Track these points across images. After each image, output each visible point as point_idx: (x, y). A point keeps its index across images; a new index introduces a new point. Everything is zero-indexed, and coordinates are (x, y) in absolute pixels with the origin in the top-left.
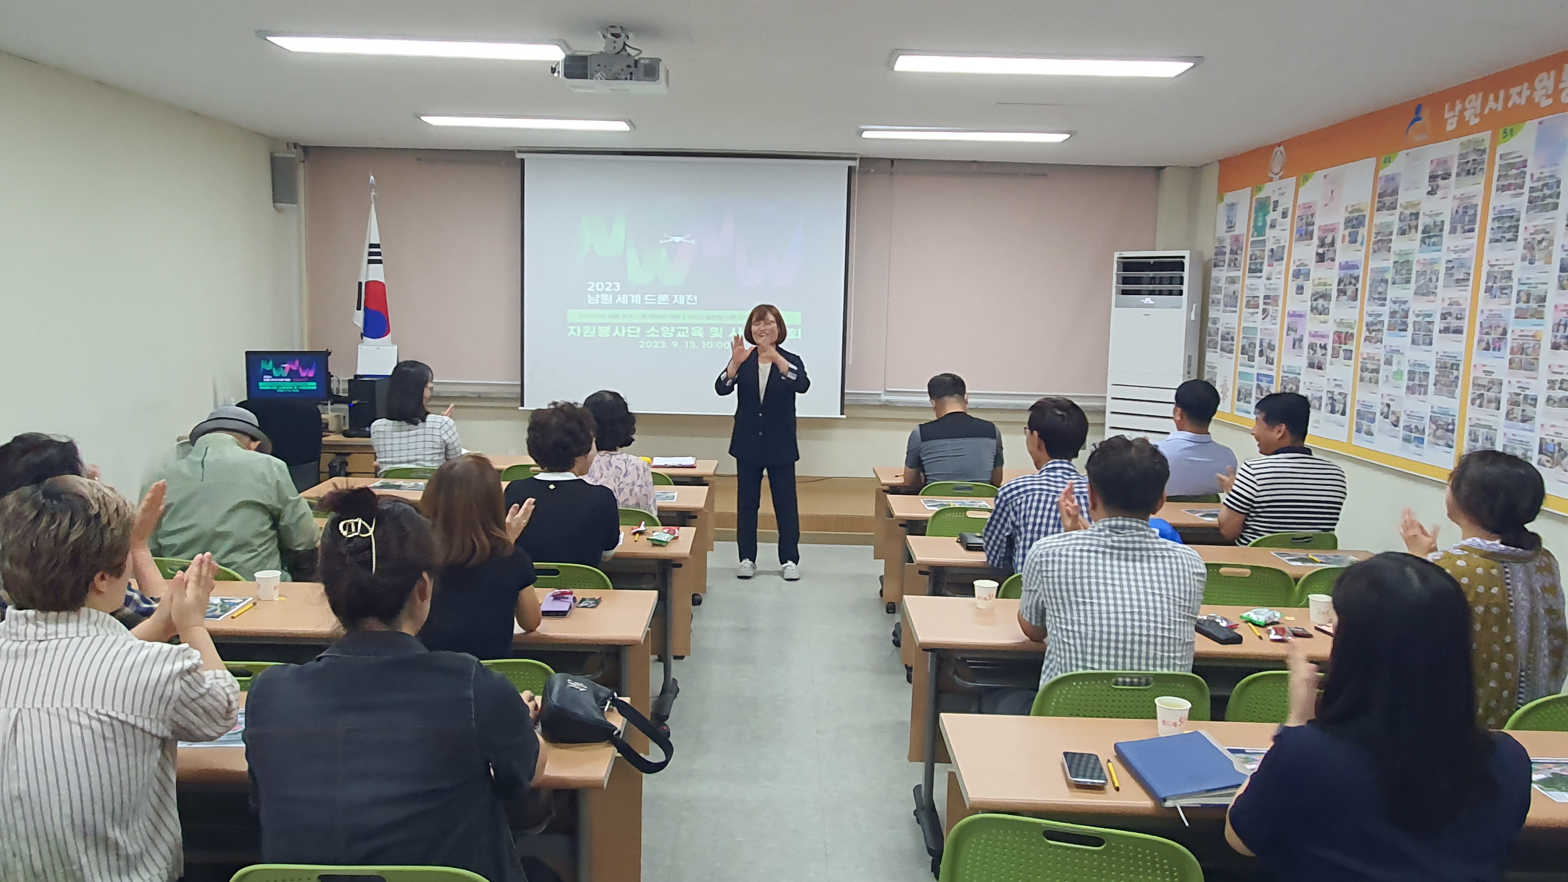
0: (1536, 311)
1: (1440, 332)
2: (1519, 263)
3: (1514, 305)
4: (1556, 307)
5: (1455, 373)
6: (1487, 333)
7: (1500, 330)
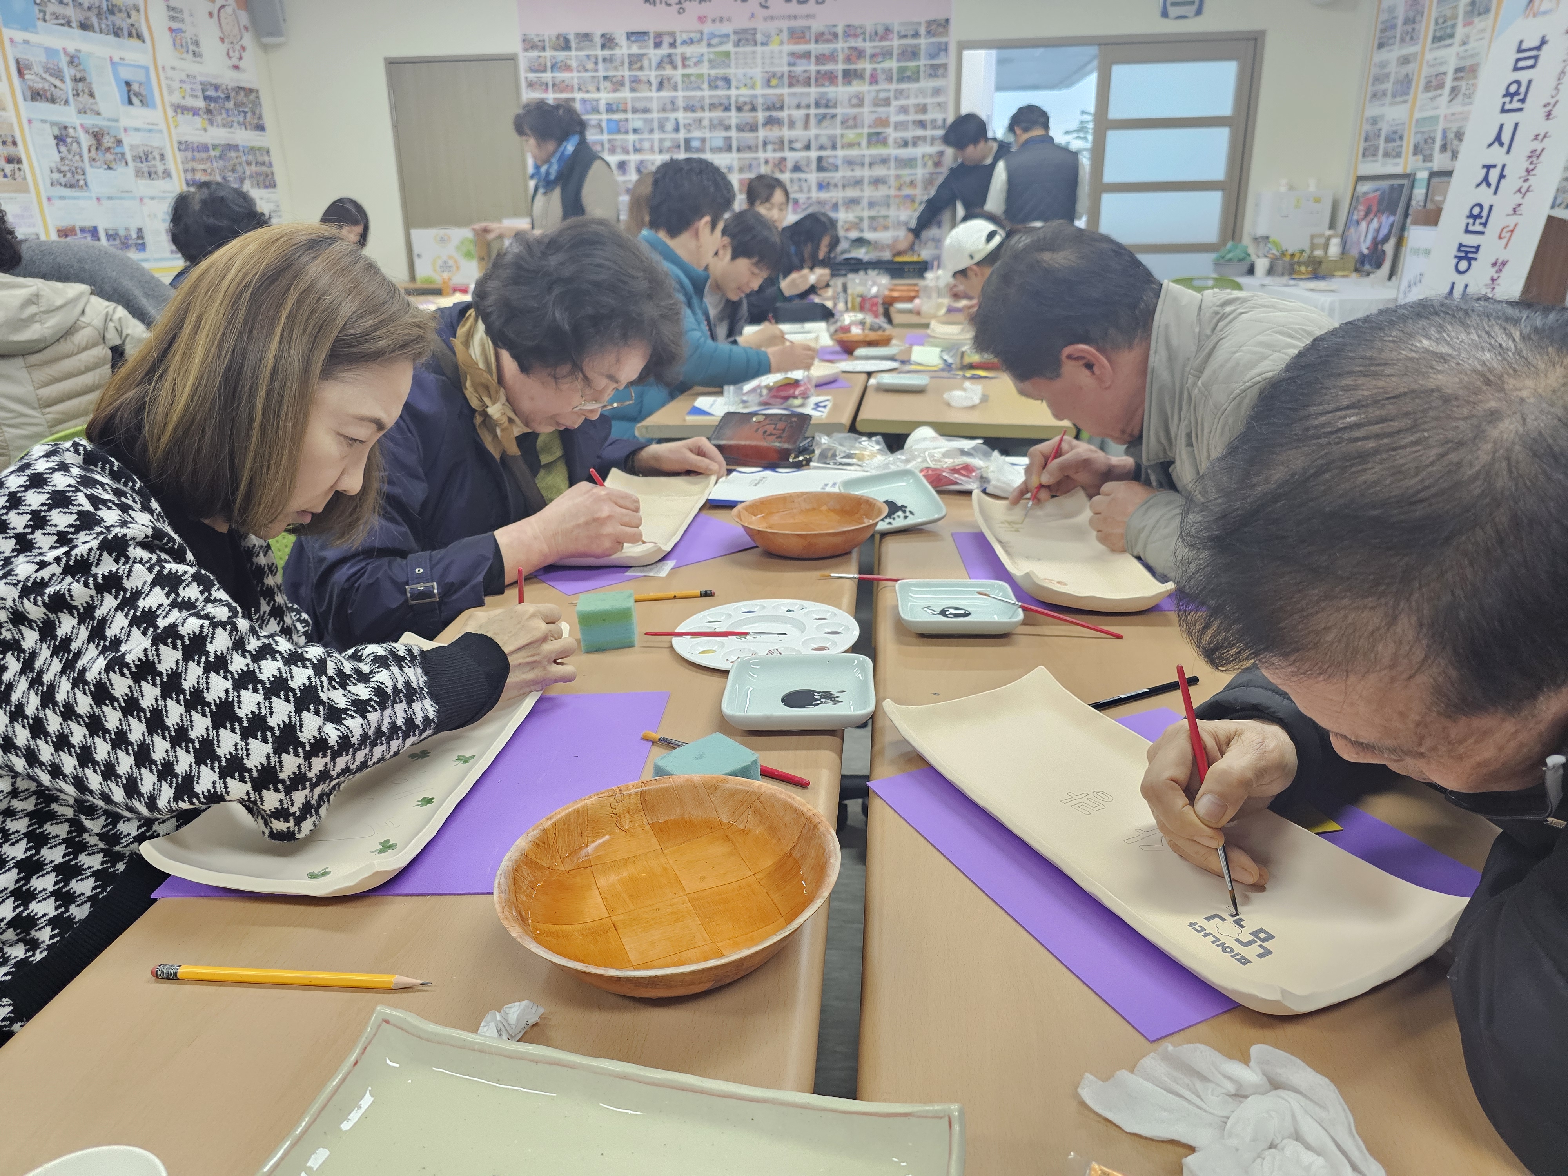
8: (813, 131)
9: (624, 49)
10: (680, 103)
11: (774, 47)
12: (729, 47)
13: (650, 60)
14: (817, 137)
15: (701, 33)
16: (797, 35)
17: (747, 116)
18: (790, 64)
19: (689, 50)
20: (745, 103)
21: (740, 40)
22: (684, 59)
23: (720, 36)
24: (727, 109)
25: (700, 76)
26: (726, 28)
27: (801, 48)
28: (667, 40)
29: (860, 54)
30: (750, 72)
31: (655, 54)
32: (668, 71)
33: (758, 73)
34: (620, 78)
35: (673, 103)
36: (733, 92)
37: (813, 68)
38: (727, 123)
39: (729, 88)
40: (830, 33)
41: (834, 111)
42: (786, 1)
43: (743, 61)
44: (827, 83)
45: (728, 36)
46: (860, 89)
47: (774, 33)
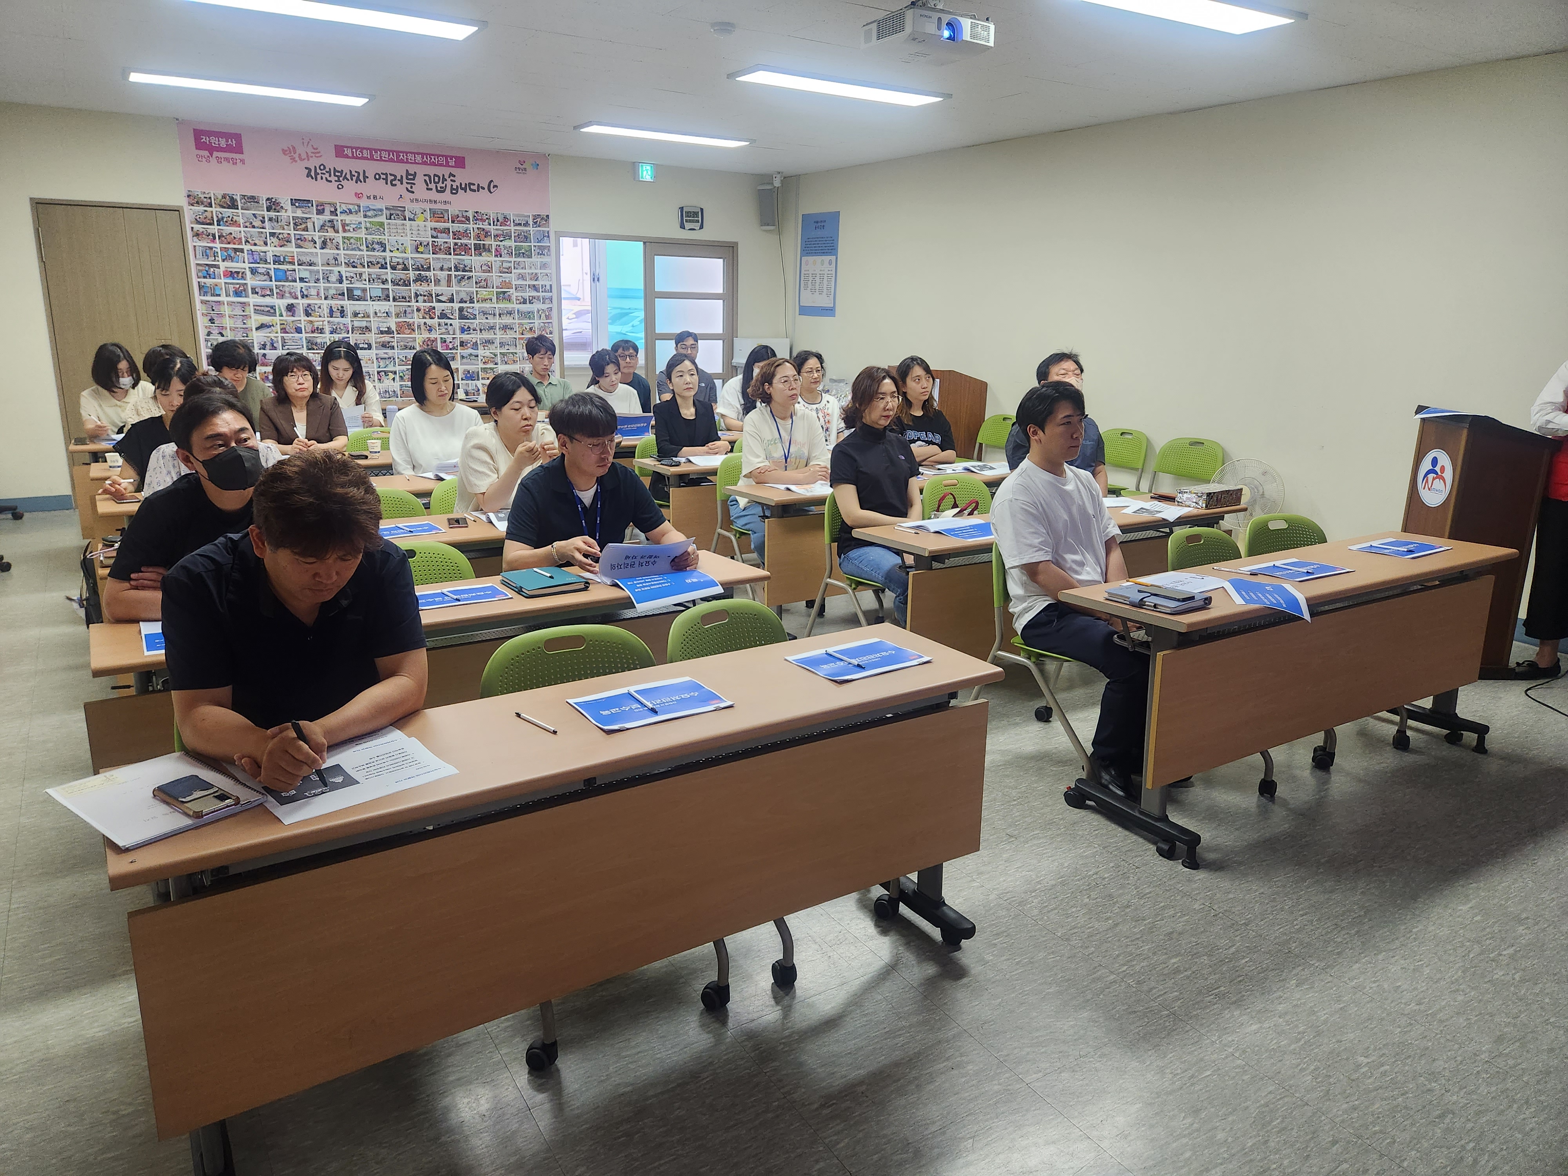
8: (455, 288)
9: (289, 213)
10: (342, 259)
11: (419, 222)
12: (382, 219)
13: (314, 223)
14: (458, 292)
15: (359, 206)
16: (437, 215)
17: (400, 274)
18: (433, 237)
19: (348, 219)
20: (398, 264)
21: (391, 215)
22: (344, 225)
23: (374, 210)
24: (383, 267)
25: (357, 239)
26: (379, 205)
27: (441, 225)
28: (328, 209)
29: (487, 234)
30: (401, 240)
31: (318, 220)
32: (331, 234)
33: (408, 241)
34: (286, 236)
35: (336, 259)
36: (388, 254)
37: (452, 241)
38: (384, 277)
39: (384, 251)
40: (463, 216)
41: (470, 274)
42: (427, 189)
43: (395, 231)
44: (463, 253)
45: (381, 210)
46: (489, 259)
47: (419, 212)
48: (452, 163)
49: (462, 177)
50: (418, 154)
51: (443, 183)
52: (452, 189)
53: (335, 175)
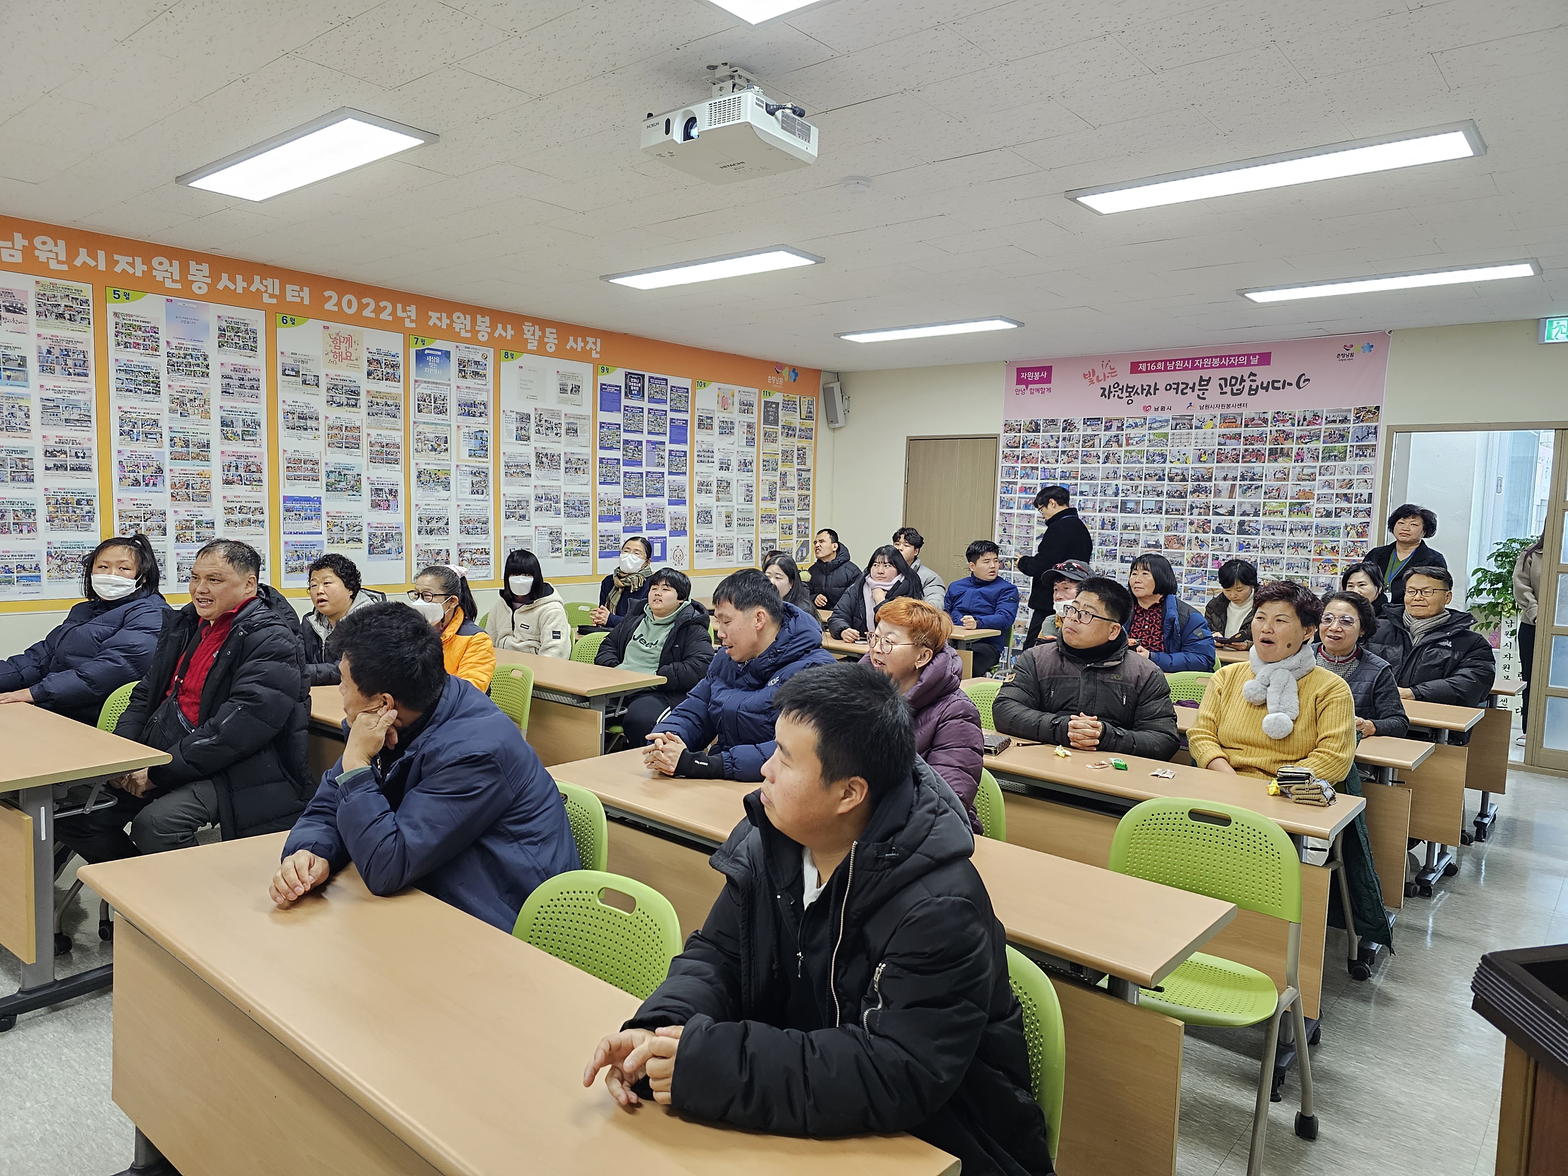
0: (198, 455)
1: (47, 469)
2: (166, 413)
3: (167, 448)
4: (222, 452)
5: (87, 508)
6: (134, 471)
7: (153, 469)
8: (1237, 499)
9: (1080, 431)
10: (1122, 473)
11: (1207, 430)
12: (1168, 430)
13: (1100, 439)
14: (1240, 504)
15: (1145, 419)
16: (1227, 421)
17: (1178, 485)
18: (1219, 444)
19: (1132, 432)
20: (1177, 475)
21: (1177, 425)
22: (1127, 440)
23: (1160, 421)
24: (1161, 478)
25: (1140, 452)
26: (1167, 415)
27: (1232, 431)
28: (1115, 424)
29: (1288, 436)
30: (1184, 450)
31: (1104, 435)
32: (1115, 448)
33: (1191, 451)
34: (1075, 453)
35: (1115, 473)
36: (1168, 465)
37: (1241, 447)
38: (1160, 489)
39: (1164, 462)
40: (1259, 419)
41: (1259, 483)
42: (1221, 393)
43: (1178, 441)
44: (1254, 460)
45: (1167, 421)
46: (1286, 465)
47: (1207, 418)
48: (1254, 361)
49: (1264, 374)
50: (1216, 357)
51: (1240, 385)
52: (1251, 389)
53: (1127, 391)
